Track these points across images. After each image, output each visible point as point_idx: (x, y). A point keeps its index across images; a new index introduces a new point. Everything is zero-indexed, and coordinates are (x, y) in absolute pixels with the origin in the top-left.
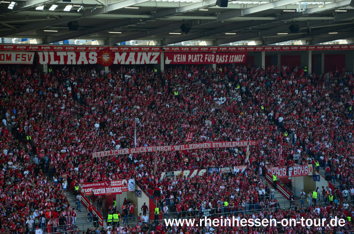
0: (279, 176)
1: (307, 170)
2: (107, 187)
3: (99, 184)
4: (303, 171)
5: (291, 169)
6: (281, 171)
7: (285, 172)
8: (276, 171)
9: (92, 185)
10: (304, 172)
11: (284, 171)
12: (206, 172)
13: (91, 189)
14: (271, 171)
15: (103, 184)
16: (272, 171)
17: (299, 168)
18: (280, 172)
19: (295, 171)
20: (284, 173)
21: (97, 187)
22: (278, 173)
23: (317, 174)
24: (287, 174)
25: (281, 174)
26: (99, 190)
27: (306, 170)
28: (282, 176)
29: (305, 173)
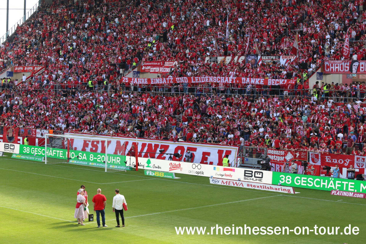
0: (340, 71)
2: (161, 66)
3: (156, 64)
5: (356, 64)
6: (342, 66)
7: (348, 67)
8: (336, 65)
9: (150, 64)
13: (149, 67)
15: (159, 64)
16: (331, 65)
18: (340, 67)
20: (347, 69)
21: (154, 66)
25: (342, 69)
26: (155, 68)
28: (344, 71)
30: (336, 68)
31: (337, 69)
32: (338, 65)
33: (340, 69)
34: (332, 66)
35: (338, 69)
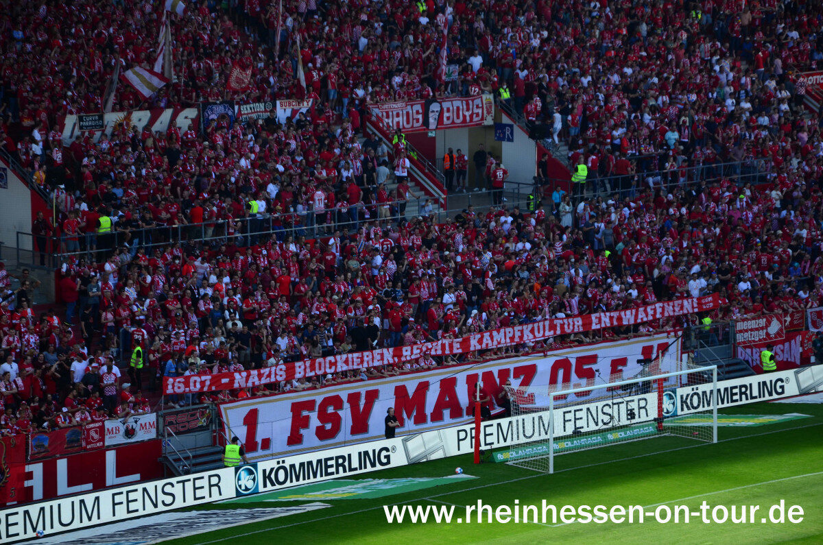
0: (404, 128)
1: (480, 111)
4: (467, 114)
5: (435, 107)
6: (408, 113)
7: (420, 117)
8: (395, 113)
10: (471, 116)
11: (418, 112)
12: (198, 116)
14: (380, 115)
16: (385, 114)
17: (457, 103)
18: (405, 118)
19: (446, 114)
20: (418, 120)
22: (400, 119)
23: (505, 120)
24: (426, 122)
25: (408, 123)
27: (476, 111)
28: (412, 127)
29: (475, 119)
30: (396, 120)
31: (398, 123)
32: (401, 113)
33: (405, 123)
34: (388, 117)
35: (401, 124)
